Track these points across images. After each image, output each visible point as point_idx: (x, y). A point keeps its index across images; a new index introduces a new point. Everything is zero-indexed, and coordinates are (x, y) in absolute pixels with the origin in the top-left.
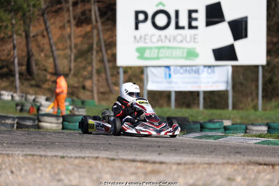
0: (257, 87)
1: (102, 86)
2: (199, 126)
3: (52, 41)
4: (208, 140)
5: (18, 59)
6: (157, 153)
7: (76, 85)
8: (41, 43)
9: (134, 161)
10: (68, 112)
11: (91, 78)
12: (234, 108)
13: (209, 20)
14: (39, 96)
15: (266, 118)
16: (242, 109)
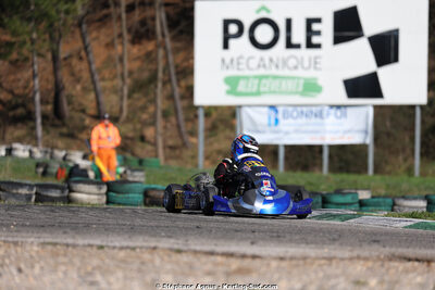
0: (413, 139)
1: (171, 137)
2: (320, 200)
3: (94, 67)
4: (332, 222)
5: (42, 94)
6: (249, 241)
7: (131, 134)
8: (77, 68)
9: (212, 253)
10: (118, 177)
11: (153, 124)
12: (376, 171)
14: (72, 152)
15: (426, 188)
16: (389, 173)
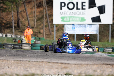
0: (109, 33)
1: (47, 32)
3: (27, 14)
4: (88, 54)
5: (14, 21)
6: (67, 60)
7: (37, 31)
8: (23, 14)
9: (57, 63)
10: (34, 42)
12: (99, 41)
13: (90, 6)
14: (22, 36)
15: (112, 45)
16: (103, 41)
